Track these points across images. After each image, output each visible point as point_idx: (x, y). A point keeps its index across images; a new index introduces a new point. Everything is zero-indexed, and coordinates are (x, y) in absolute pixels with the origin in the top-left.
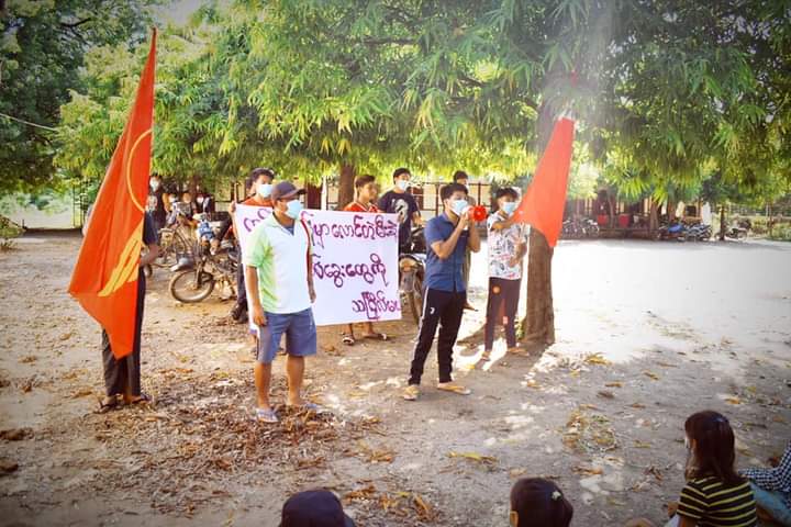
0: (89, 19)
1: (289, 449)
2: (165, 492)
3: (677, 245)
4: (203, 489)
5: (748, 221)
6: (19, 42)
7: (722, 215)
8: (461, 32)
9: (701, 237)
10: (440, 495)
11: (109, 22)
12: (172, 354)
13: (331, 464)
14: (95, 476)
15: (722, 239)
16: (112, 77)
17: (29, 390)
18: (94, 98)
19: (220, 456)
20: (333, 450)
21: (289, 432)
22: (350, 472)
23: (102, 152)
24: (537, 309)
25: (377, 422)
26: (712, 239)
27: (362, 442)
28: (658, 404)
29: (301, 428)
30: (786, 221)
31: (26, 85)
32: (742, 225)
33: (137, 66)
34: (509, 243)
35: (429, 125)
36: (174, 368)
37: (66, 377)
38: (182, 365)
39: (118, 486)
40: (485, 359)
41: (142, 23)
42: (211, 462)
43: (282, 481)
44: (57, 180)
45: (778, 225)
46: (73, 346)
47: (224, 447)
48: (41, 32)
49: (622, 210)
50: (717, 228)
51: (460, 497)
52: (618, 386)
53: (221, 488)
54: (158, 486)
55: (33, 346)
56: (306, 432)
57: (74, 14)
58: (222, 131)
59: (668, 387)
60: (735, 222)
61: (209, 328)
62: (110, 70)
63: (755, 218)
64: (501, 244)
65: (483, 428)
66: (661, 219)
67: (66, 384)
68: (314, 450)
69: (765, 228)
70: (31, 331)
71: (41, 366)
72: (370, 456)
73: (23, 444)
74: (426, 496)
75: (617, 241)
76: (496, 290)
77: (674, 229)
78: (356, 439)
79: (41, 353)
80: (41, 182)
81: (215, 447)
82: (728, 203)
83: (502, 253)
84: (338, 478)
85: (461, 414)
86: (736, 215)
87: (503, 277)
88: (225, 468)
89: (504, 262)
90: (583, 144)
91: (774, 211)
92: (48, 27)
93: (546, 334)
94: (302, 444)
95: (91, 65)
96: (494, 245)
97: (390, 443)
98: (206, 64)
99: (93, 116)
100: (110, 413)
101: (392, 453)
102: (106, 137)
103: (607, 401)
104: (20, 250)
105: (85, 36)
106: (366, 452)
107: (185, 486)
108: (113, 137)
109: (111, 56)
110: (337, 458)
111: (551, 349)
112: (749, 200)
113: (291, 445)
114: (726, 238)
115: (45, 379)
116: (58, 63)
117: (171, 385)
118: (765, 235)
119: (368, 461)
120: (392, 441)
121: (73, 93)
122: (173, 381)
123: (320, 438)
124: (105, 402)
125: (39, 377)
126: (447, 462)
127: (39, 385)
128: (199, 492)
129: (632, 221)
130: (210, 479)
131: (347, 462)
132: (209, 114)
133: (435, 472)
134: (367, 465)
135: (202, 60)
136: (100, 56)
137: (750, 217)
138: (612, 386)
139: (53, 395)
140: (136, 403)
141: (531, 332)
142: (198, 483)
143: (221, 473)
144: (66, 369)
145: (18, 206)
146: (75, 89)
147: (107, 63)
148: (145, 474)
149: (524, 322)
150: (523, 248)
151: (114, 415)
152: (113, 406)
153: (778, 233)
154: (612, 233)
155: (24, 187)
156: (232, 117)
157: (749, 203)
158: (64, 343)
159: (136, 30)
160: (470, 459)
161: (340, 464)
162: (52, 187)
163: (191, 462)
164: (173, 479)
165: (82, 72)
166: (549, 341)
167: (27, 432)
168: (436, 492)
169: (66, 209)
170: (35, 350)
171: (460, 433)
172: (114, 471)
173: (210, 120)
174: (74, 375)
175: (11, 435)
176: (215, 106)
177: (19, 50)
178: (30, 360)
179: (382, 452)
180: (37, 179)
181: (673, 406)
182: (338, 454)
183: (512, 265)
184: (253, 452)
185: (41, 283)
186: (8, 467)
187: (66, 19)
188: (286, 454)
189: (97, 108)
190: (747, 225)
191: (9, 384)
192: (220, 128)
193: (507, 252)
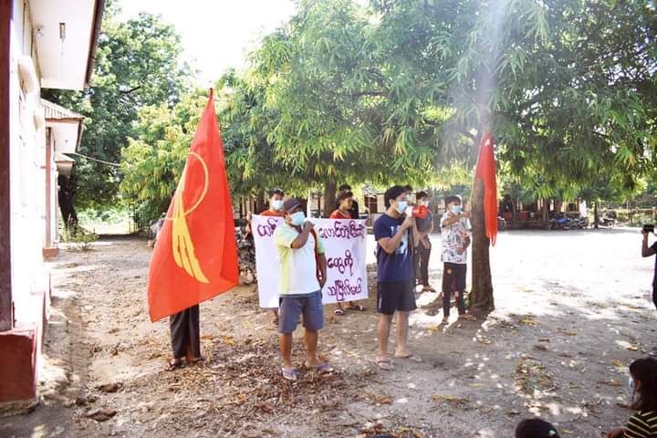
0: (139, 87)
1: (313, 396)
2: (227, 431)
3: (564, 232)
4: (255, 428)
5: (614, 213)
6: (92, 106)
7: (596, 210)
8: (424, 85)
9: (580, 226)
10: (432, 429)
11: (153, 89)
12: (215, 325)
13: (346, 407)
14: (173, 419)
15: (596, 227)
16: (159, 127)
17: (116, 354)
18: (146, 142)
19: (264, 403)
20: (346, 396)
21: (312, 383)
22: (361, 413)
23: (153, 180)
24: (480, 285)
25: (375, 374)
26: (589, 227)
27: (366, 389)
28: (580, 353)
29: (319, 380)
30: (642, 212)
31: (97, 135)
32: (610, 216)
33: (176, 118)
34: (457, 236)
35: (403, 153)
36: (218, 335)
37: (140, 344)
38: (223, 333)
39: (191, 426)
40: (445, 322)
41: (175, 89)
42: (258, 408)
43: (312, 421)
44: (117, 200)
45: (636, 215)
46: (143, 320)
47: (266, 395)
48: (106, 97)
49: (521, 208)
50: (592, 219)
51: (448, 431)
52: (548, 340)
53: (267, 427)
54: (220, 427)
55: (114, 321)
56: (324, 382)
57: (129, 84)
58: (242, 163)
59: (584, 340)
60: (605, 214)
61: (240, 305)
62: (156, 122)
63: (619, 211)
64: (451, 237)
65: (454, 376)
66: (552, 214)
67: (142, 348)
68: (332, 397)
69: (627, 218)
70: (111, 310)
71: (122, 336)
72: (374, 401)
73: (117, 395)
74: (422, 431)
75: (519, 232)
76: (449, 271)
77: (561, 221)
78: (361, 387)
79: (121, 326)
80: (106, 202)
81: (259, 396)
82: (599, 200)
83: (452, 244)
84: (353, 417)
85: (435, 366)
86: (604, 209)
87: (453, 261)
88: (268, 412)
89: (453, 251)
90: (506, 162)
91: (633, 205)
92: (111, 94)
93: (488, 303)
94: (322, 392)
95: (142, 118)
96: (446, 238)
97: (387, 390)
98: (228, 115)
99: (146, 154)
100: (177, 371)
101: (390, 397)
102: (156, 169)
103: (543, 353)
104: (95, 251)
105: (136, 99)
106: (372, 397)
107: (240, 426)
108: (160, 168)
109: (157, 112)
110: (350, 402)
111: (492, 314)
112: (615, 197)
113: (314, 393)
114: (600, 226)
115: (126, 345)
116: (118, 118)
117: (219, 348)
118: (627, 223)
119: (373, 404)
120: (388, 388)
121: (130, 139)
122: (219, 345)
123: (335, 387)
124: (173, 363)
125: (122, 344)
126: (432, 404)
127: (123, 350)
128: (252, 431)
129: (529, 216)
130: (259, 420)
131: (358, 405)
132: (233, 150)
133: (424, 412)
134: (373, 407)
135: (225, 113)
136: (149, 113)
137: (615, 210)
138: (543, 340)
139: (133, 357)
140: (195, 362)
141: (476, 302)
142: (249, 424)
143: (266, 415)
144: (141, 337)
145: (88, 219)
146: (131, 136)
147: (154, 117)
148: (209, 417)
149: (470, 295)
150: (467, 239)
151: (180, 372)
152: (178, 365)
153: (636, 221)
154: (515, 225)
155: (95, 205)
156: (250, 152)
157: (615, 200)
158: (136, 318)
159: (171, 93)
160: (449, 401)
161: (353, 407)
162: (114, 205)
163: (242, 407)
164: (230, 421)
165: (135, 124)
166: (490, 308)
167: (119, 386)
168: (429, 427)
169: (122, 220)
170: (116, 324)
171: (437, 381)
172: (187, 415)
173: (234, 155)
174: (147, 342)
175: (109, 388)
176: (237, 145)
177: (92, 110)
178: (114, 331)
179: (383, 397)
180: (104, 200)
181: (591, 355)
182: (350, 399)
183: (460, 253)
184: (287, 398)
185: (115, 274)
186: (109, 413)
187: (123, 88)
188: (312, 400)
189: (149, 149)
190: (613, 215)
191: (101, 350)
192: (242, 160)
193: (456, 243)
